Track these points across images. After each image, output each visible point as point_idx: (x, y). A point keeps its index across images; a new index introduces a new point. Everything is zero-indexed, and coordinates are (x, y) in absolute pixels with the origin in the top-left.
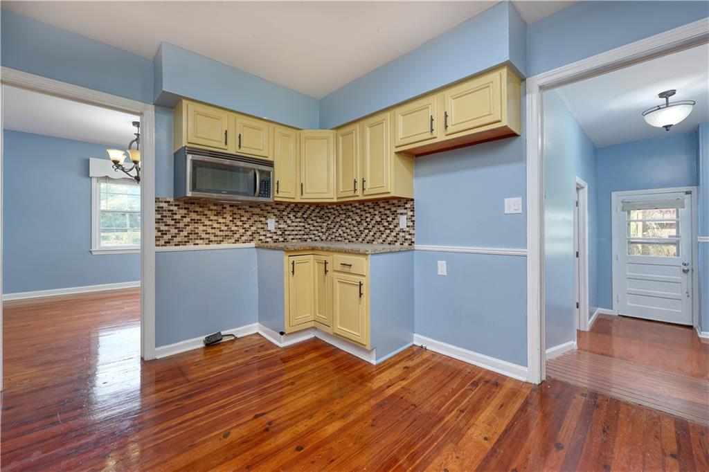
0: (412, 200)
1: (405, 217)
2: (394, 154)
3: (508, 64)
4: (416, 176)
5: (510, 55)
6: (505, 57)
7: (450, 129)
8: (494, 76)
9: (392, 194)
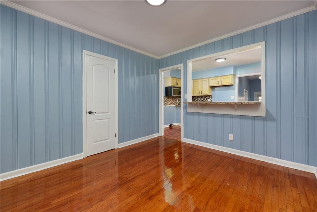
0: (211, 96)
1: (209, 99)
2: (209, 87)
3: (233, 75)
4: (212, 91)
5: (233, 73)
6: (233, 74)
7: (222, 84)
8: (230, 76)
9: (209, 95)
